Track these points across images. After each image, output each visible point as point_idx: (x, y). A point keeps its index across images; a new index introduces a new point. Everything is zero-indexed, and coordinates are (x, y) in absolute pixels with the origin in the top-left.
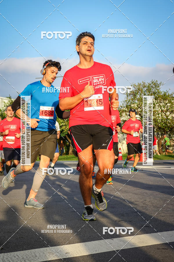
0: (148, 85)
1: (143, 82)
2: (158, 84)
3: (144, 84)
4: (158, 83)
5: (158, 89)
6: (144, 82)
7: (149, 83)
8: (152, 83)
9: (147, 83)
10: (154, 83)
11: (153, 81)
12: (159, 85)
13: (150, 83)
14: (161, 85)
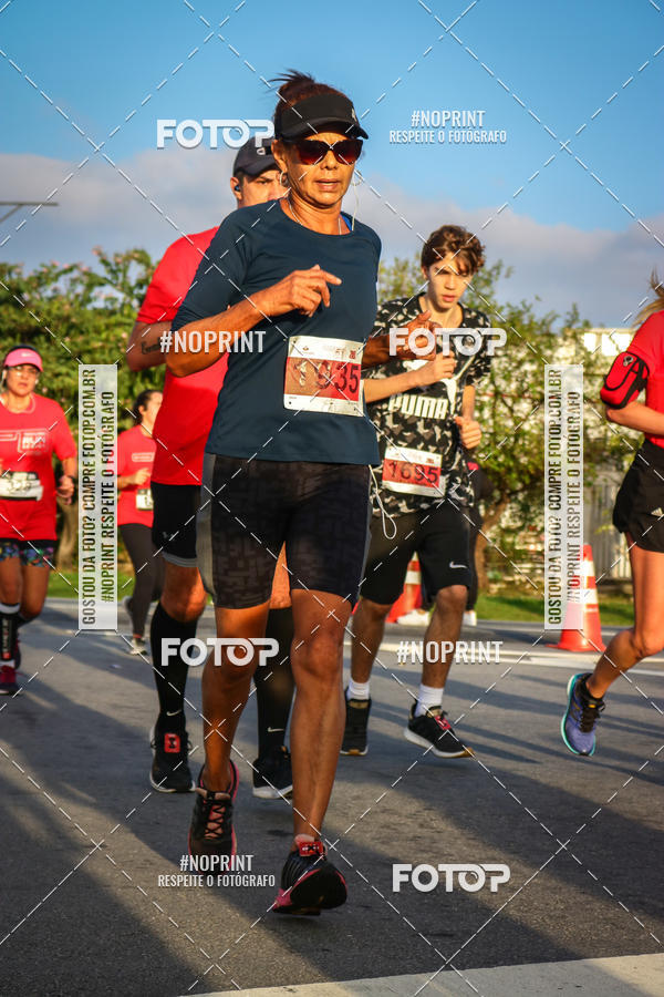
5: (485, 292)
12: (490, 274)
14: (498, 274)
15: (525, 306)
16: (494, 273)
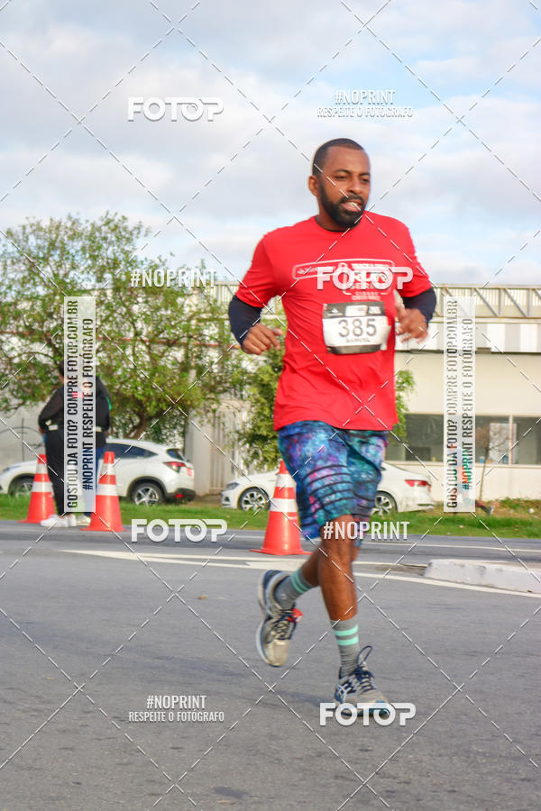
0: (90, 228)
1: (70, 218)
2: (130, 228)
3: (74, 223)
4: (130, 224)
5: (127, 248)
6: (75, 216)
7: (93, 225)
8: (107, 223)
9: (87, 221)
10: (112, 225)
11: (109, 216)
12: (131, 234)
13: (99, 223)
14: (138, 233)
15: (160, 261)
16: (135, 232)
